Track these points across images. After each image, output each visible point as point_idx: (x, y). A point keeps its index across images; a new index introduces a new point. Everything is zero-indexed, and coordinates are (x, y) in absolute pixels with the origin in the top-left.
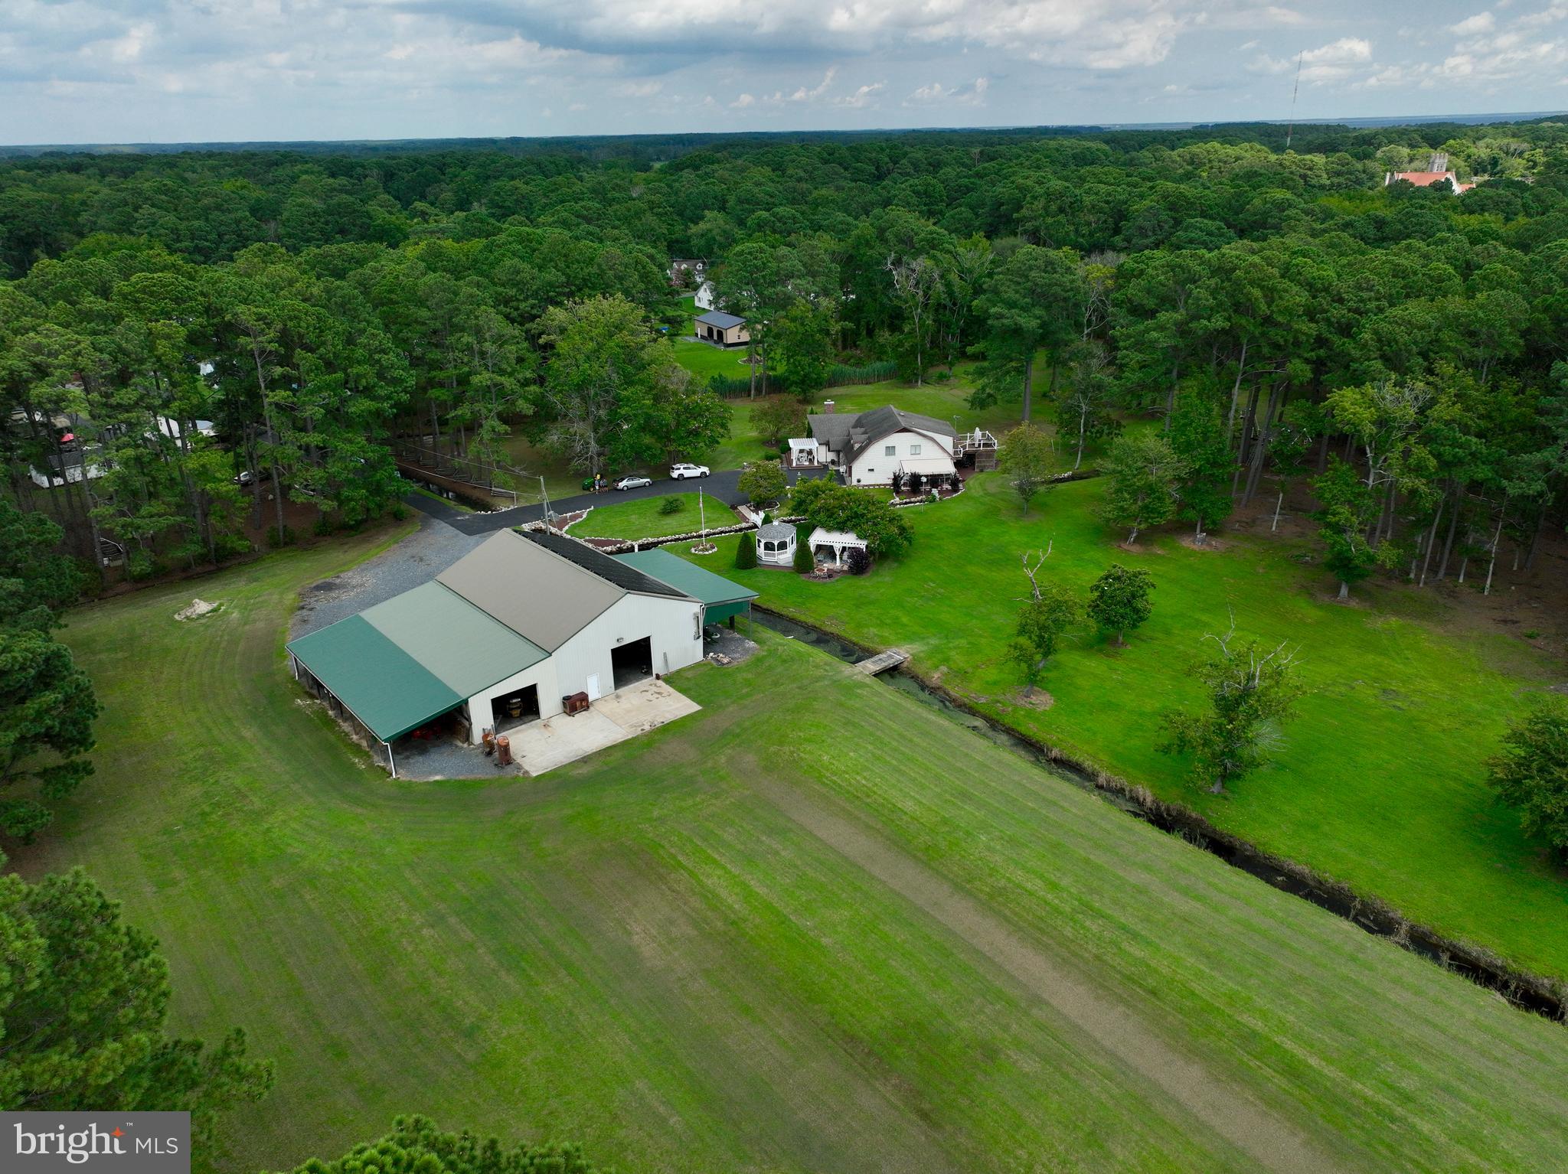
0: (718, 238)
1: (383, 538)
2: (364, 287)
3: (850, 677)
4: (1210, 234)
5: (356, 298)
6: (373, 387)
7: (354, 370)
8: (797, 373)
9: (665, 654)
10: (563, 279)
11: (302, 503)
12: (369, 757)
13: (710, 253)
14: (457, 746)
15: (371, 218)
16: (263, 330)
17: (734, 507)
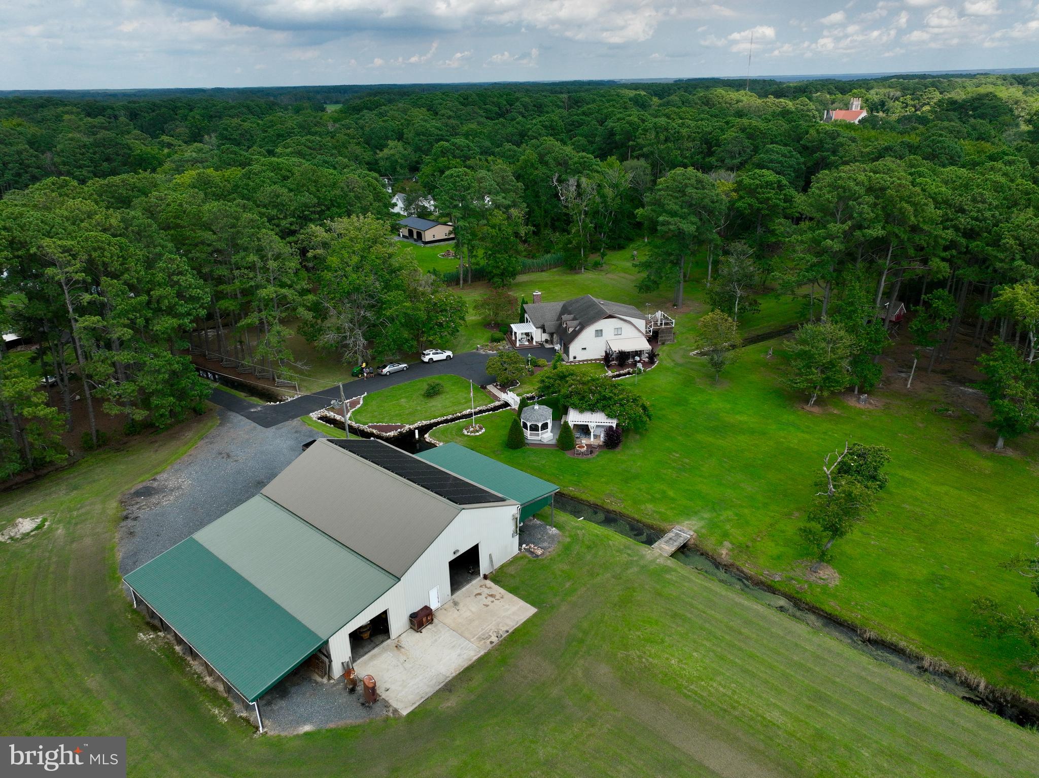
0: (399, 160)
1: (189, 435)
2: (150, 212)
3: (653, 561)
4: (784, 156)
5: (150, 226)
6: (175, 305)
7: (156, 293)
8: (498, 267)
9: (490, 555)
10: (316, 200)
11: (116, 415)
12: (229, 705)
13: (394, 171)
14: (317, 683)
15: (130, 149)
16: (69, 262)
17: (484, 387)
